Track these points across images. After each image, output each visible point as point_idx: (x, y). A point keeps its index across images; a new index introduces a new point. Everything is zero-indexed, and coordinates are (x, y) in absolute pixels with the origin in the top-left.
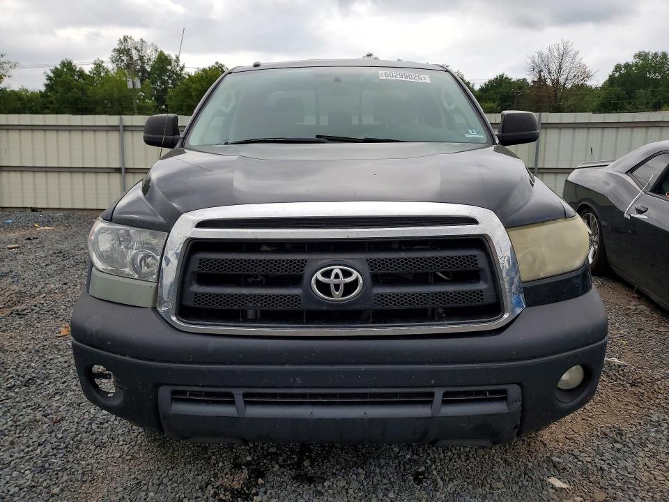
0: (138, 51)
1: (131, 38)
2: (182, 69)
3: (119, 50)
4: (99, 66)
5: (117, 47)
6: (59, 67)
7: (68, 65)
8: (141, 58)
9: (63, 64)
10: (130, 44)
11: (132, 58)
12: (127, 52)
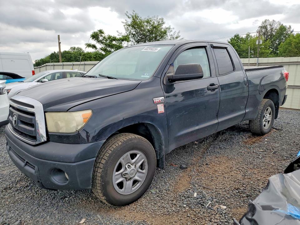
0: (271, 26)
1: (268, 20)
2: (292, 32)
3: (261, 27)
4: (248, 35)
5: (261, 25)
6: (233, 37)
7: (237, 36)
8: (272, 29)
9: (235, 36)
10: (267, 23)
11: (267, 29)
12: (265, 27)
